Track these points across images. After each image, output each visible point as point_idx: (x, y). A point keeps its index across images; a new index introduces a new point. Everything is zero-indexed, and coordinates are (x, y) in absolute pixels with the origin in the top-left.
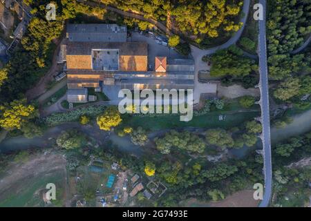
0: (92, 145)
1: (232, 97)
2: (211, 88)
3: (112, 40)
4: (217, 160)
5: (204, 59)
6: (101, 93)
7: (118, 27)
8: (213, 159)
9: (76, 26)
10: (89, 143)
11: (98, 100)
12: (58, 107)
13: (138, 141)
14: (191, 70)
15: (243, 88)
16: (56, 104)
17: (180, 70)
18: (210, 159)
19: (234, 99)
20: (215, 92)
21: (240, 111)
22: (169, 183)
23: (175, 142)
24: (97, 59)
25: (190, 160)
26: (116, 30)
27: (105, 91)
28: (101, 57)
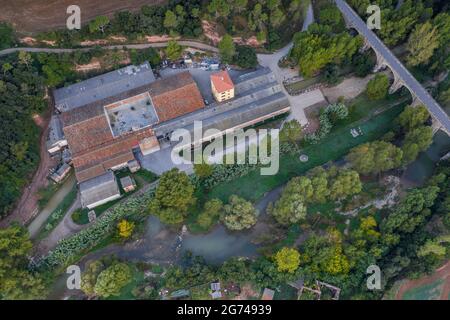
0: (154, 275)
1: (353, 97)
2: (314, 97)
3: (133, 86)
4: (392, 202)
5: (282, 64)
6: (141, 172)
7: (136, 68)
8: (384, 202)
9: (69, 88)
10: (149, 274)
11: (138, 186)
12: (68, 227)
13: (239, 219)
14: (271, 81)
15: (359, 80)
16: (62, 223)
17: (254, 86)
18: (380, 204)
19: (356, 98)
20: (323, 99)
21: (377, 112)
22: (338, 273)
23: (307, 188)
24: (116, 124)
25: (348, 222)
26: (134, 71)
27: (147, 166)
28: (122, 119)
